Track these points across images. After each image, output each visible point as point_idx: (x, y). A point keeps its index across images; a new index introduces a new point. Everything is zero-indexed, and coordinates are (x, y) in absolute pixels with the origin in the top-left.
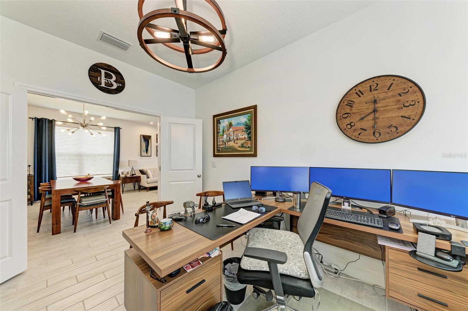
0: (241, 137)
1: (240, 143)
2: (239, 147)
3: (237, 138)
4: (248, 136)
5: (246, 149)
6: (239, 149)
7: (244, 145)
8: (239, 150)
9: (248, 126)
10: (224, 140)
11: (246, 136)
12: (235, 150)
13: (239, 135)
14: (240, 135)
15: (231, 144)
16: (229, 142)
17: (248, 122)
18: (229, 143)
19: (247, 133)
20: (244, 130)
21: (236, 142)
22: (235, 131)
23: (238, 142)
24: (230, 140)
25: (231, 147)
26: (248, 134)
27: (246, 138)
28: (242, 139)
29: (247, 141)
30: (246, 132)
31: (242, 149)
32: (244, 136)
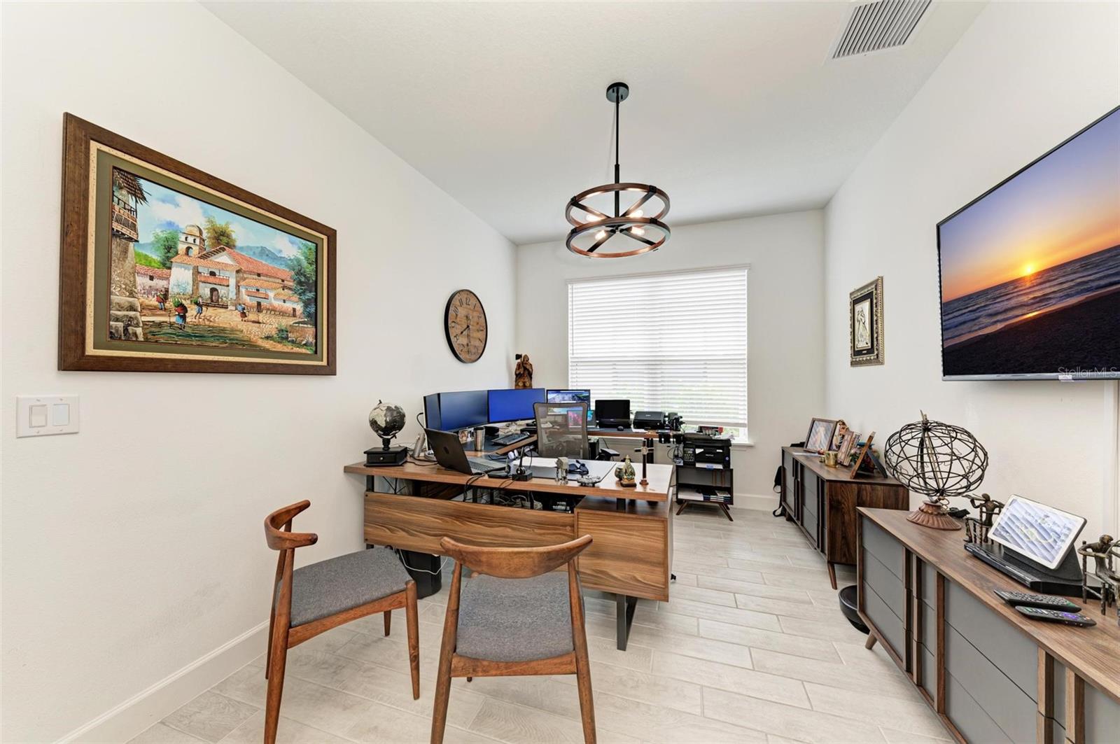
0: (277, 304)
1: (272, 324)
2: (267, 338)
3: (259, 304)
4: (304, 310)
5: (296, 350)
6: (268, 345)
7: (290, 335)
8: (268, 351)
9: (305, 276)
10: (173, 290)
11: (299, 307)
12: (249, 347)
13: (271, 294)
14: (276, 297)
15: (226, 318)
16: (207, 305)
17: (305, 263)
18: (209, 312)
19: (302, 297)
20: (291, 284)
21: (251, 317)
22: (251, 273)
23: (261, 317)
24: (215, 301)
25: (224, 330)
26: (306, 305)
27: (298, 313)
28: (283, 313)
29: (301, 325)
30: (300, 294)
31: (279, 345)
32: (289, 306)
